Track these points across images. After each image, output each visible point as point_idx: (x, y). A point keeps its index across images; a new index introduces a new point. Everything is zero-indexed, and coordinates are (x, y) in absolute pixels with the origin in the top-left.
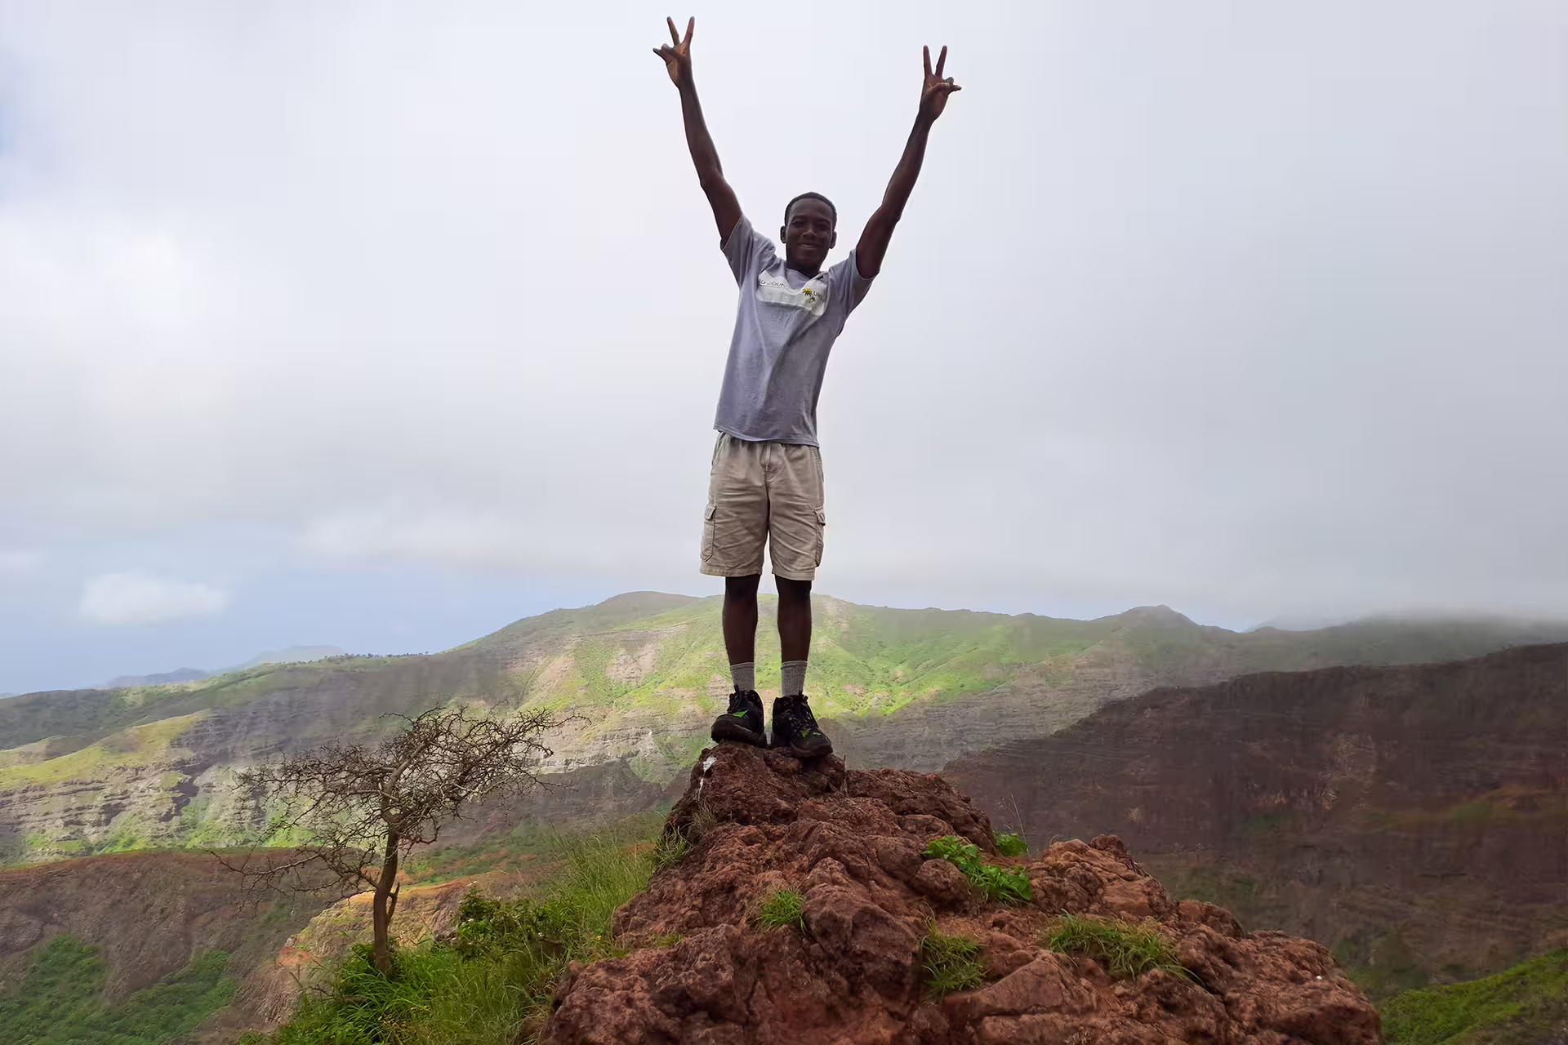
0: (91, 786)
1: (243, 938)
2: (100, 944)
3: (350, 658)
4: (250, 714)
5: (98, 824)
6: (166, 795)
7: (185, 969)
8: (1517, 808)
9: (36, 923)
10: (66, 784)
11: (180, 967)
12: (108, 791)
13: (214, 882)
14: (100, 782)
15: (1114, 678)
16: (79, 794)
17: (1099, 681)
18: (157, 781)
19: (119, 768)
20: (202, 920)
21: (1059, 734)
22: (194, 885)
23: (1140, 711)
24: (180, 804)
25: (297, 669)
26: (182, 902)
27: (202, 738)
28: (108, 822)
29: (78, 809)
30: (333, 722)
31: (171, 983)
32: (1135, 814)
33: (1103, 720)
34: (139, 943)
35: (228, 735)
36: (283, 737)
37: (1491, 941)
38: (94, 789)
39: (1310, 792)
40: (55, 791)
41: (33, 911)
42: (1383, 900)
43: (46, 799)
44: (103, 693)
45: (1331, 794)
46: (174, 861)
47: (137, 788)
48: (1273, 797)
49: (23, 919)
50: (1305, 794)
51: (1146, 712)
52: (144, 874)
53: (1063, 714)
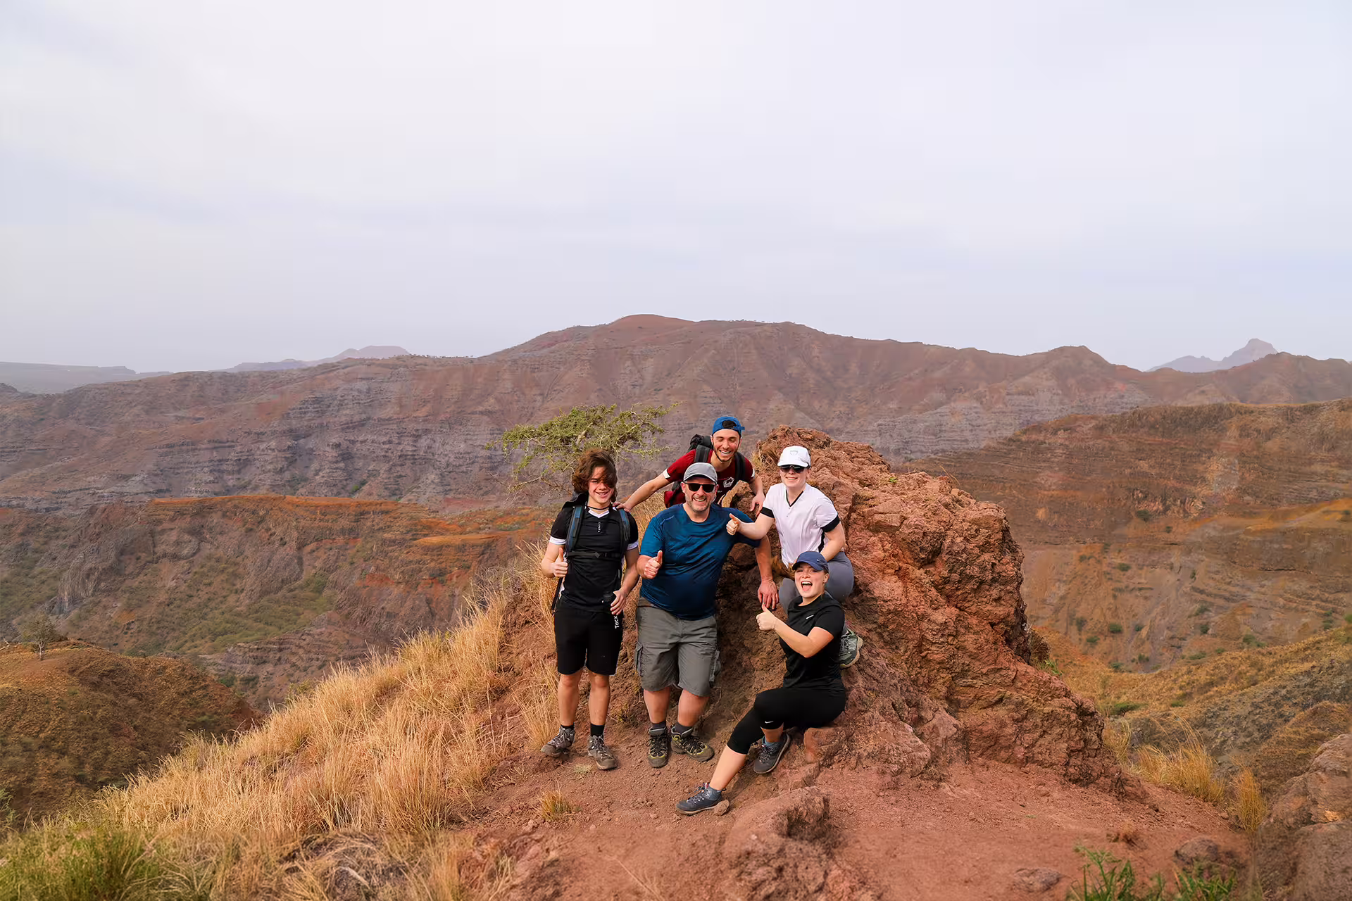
0: (227, 444)
1: (340, 564)
2: (239, 559)
3: (413, 357)
4: (339, 398)
5: (232, 473)
6: (280, 454)
7: (299, 582)
8: (1343, 520)
9: (194, 541)
10: (209, 442)
11: (296, 580)
12: (238, 449)
13: (317, 522)
14: (233, 442)
15: (1037, 405)
16: (220, 449)
17: (1024, 406)
18: (273, 444)
19: (245, 433)
20: (309, 548)
21: (988, 449)
22: (303, 523)
23: (1055, 433)
24: (292, 462)
25: (374, 364)
26: (295, 534)
27: (305, 413)
28: (239, 472)
29: (220, 461)
30: (401, 406)
31: (291, 591)
32: (1041, 514)
33: (1024, 438)
34: (266, 560)
35: (323, 412)
36: (364, 416)
37: (1304, 620)
38: (229, 447)
39: (1183, 503)
40: (203, 446)
41: (192, 532)
42: (1225, 587)
43: (197, 452)
44: (232, 376)
45: (1199, 504)
46: (289, 503)
47: (259, 448)
48: (1152, 504)
49: (186, 537)
50: (1178, 502)
51: (1059, 432)
52: (268, 512)
53: (993, 432)
